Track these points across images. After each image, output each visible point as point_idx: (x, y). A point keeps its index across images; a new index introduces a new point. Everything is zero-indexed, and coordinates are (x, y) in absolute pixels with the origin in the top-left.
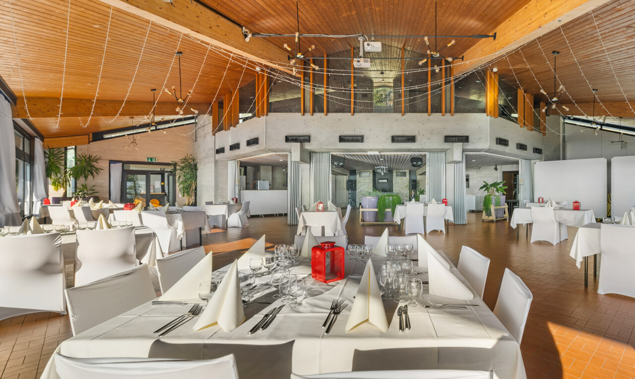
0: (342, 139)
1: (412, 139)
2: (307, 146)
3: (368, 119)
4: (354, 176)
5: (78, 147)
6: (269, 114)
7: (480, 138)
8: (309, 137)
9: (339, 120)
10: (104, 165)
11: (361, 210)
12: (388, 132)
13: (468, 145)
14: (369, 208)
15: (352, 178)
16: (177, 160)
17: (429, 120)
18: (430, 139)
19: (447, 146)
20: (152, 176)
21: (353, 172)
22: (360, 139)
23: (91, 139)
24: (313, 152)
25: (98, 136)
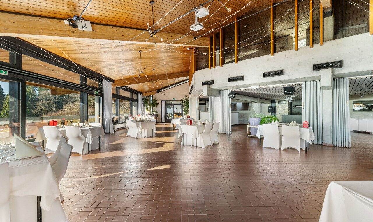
0: (230, 80)
1: (280, 73)
2: (213, 86)
3: (247, 64)
4: (275, 104)
5: (153, 95)
6: (196, 71)
7: (359, 61)
8: (213, 81)
9: (229, 68)
10: (159, 102)
11: (248, 126)
12: (261, 70)
13: (341, 69)
14: (255, 125)
15: (273, 105)
16: (183, 99)
17: (296, 54)
18: (297, 70)
19: (316, 73)
20: (175, 106)
21: (273, 101)
22: (241, 78)
23: (156, 92)
24: (220, 90)
25: (158, 91)
